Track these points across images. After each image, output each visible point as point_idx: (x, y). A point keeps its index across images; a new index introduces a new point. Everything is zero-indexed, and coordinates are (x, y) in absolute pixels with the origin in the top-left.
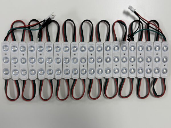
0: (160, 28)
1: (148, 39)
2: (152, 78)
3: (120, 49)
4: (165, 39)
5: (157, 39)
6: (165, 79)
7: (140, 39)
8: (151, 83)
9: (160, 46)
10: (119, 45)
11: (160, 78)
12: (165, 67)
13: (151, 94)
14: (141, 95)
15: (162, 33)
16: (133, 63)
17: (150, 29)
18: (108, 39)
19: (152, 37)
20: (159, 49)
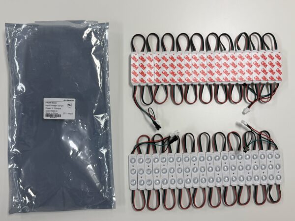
0: (271, 138)
1: (261, 148)
2: (268, 184)
3: (236, 159)
4: (276, 148)
5: (269, 148)
6: (279, 185)
7: (254, 148)
8: (267, 189)
9: (273, 154)
10: (235, 155)
11: (275, 184)
12: (279, 174)
13: (268, 200)
14: (259, 202)
15: (273, 142)
16: (249, 171)
17: (262, 139)
18: (224, 149)
19: (265, 146)
20: (272, 157)
